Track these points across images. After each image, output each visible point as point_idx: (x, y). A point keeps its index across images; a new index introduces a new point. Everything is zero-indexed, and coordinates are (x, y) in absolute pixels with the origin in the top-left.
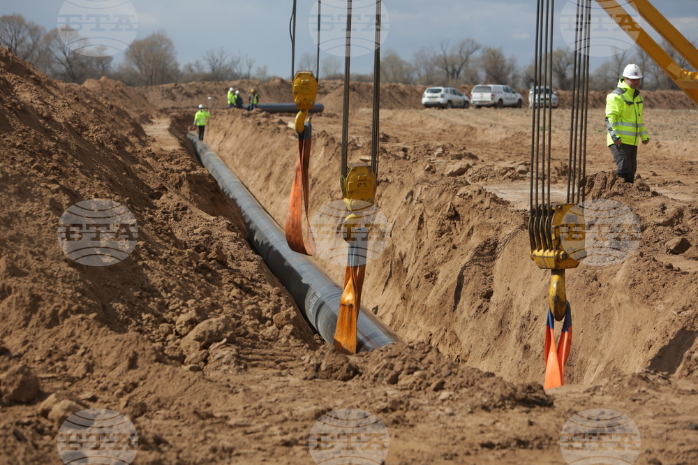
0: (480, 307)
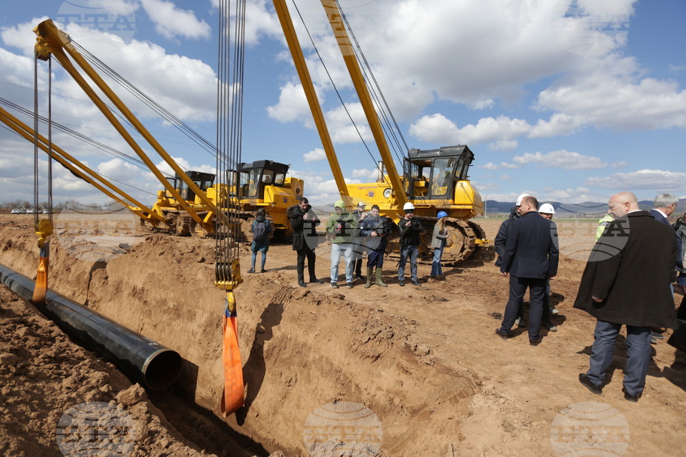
0: (104, 283)
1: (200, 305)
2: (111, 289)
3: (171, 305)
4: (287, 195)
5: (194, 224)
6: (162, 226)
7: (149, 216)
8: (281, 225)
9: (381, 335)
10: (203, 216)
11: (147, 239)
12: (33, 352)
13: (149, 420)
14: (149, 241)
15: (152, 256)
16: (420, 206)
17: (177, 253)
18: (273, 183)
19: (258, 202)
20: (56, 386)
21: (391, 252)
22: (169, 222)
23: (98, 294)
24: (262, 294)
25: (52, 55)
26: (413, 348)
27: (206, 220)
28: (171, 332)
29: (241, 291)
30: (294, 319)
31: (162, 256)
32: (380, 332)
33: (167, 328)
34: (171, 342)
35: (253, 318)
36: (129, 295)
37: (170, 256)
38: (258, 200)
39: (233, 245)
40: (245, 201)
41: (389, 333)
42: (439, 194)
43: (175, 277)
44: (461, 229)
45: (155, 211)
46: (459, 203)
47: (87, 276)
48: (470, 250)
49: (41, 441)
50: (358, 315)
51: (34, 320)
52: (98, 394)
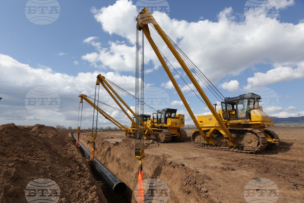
0: (109, 156)
1: (136, 166)
2: (111, 158)
3: (127, 165)
4: (177, 122)
5: (142, 134)
6: (132, 135)
7: (128, 132)
8: (175, 134)
9: (191, 182)
10: (145, 131)
11: (123, 140)
12: (76, 172)
13: (95, 197)
14: (123, 141)
15: (123, 147)
16: (233, 123)
17: (131, 145)
18: (170, 117)
19: (165, 125)
20: (76, 182)
21: (221, 146)
22: (134, 134)
23: (107, 160)
24: (155, 162)
25: (100, 83)
26: (199, 189)
27: (146, 133)
28: (126, 176)
29: (149, 161)
30: (165, 174)
31: (126, 147)
32: (191, 181)
33: (125, 174)
34: (126, 180)
35: (151, 172)
36: (116, 161)
37: (129, 147)
38: (165, 124)
39: (153, 143)
40: (160, 125)
41: (194, 182)
42: (243, 117)
43: (129, 155)
44: (256, 134)
45: (130, 130)
46: (254, 121)
47: (105, 153)
48: (262, 145)
49: (67, 194)
50: (188, 173)
51: (83, 165)
52: (85, 186)
